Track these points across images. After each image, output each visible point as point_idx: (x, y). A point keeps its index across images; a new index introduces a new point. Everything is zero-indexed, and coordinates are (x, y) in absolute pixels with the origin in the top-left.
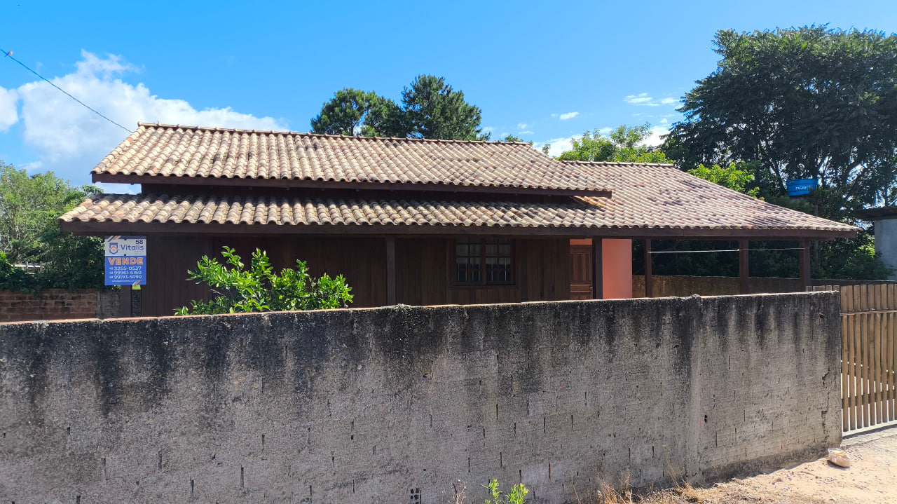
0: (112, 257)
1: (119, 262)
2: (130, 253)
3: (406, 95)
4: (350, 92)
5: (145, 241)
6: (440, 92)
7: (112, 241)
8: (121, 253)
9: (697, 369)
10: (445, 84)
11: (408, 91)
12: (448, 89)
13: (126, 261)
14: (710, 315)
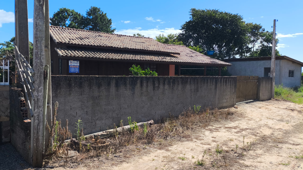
0: (71, 65)
1: (72, 67)
2: (75, 64)
3: (88, 13)
4: (65, 9)
5: (79, 62)
6: (99, 13)
7: (71, 61)
8: (73, 64)
9: (217, 89)
10: (101, 10)
11: (88, 11)
12: (102, 12)
13: (74, 66)
14: (219, 80)
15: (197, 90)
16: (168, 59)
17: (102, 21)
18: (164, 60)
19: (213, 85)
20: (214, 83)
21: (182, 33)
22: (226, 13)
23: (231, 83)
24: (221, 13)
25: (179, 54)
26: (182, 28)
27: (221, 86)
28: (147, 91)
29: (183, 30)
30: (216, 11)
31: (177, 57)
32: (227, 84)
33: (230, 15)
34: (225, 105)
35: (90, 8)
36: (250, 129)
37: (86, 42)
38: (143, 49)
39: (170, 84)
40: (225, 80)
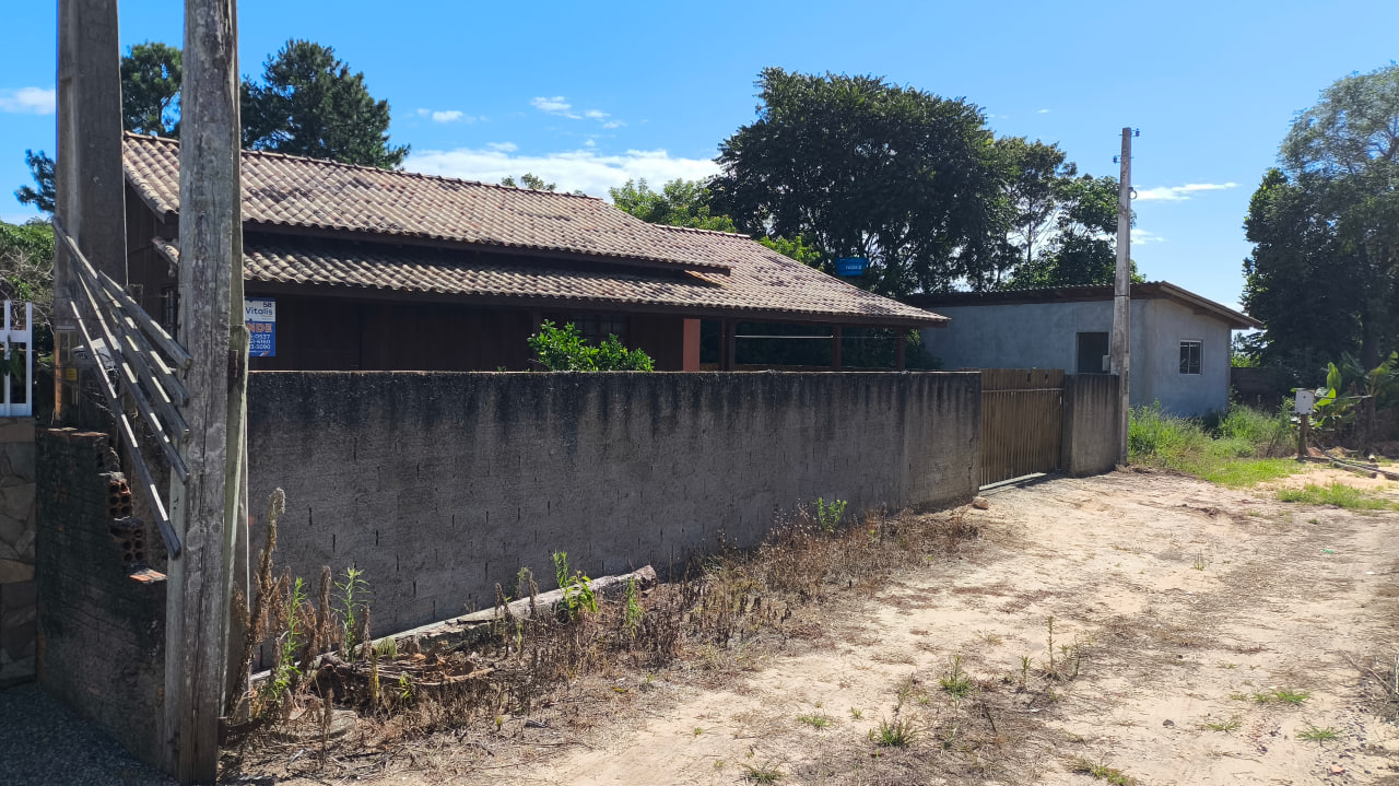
2: (257, 318)
3: (272, 68)
4: (159, 49)
5: (273, 304)
6: (328, 69)
9: (908, 428)
10: (336, 59)
11: (274, 63)
12: (342, 66)
13: (252, 327)
14: (915, 387)
15: (827, 431)
16: (680, 294)
17: (345, 108)
18: (665, 298)
19: (889, 409)
20: (894, 402)
21: (726, 175)
22: (915, 96)
23: (958, 398)
24: (894, 93)
25: (726, 271)
26: (725, 154)
27: (921, 410)
28: (628, 438)
29: (730, 163)
30: (871, 83)
31: (717, 286)
32: (945, 405)
33: (932, 105)
34: (936, 494)
35: (286, 49)
36: (1059, 595)
37: (299, 212)
38: (569, 245)
39: (721, 408)
40: (936, 386)
